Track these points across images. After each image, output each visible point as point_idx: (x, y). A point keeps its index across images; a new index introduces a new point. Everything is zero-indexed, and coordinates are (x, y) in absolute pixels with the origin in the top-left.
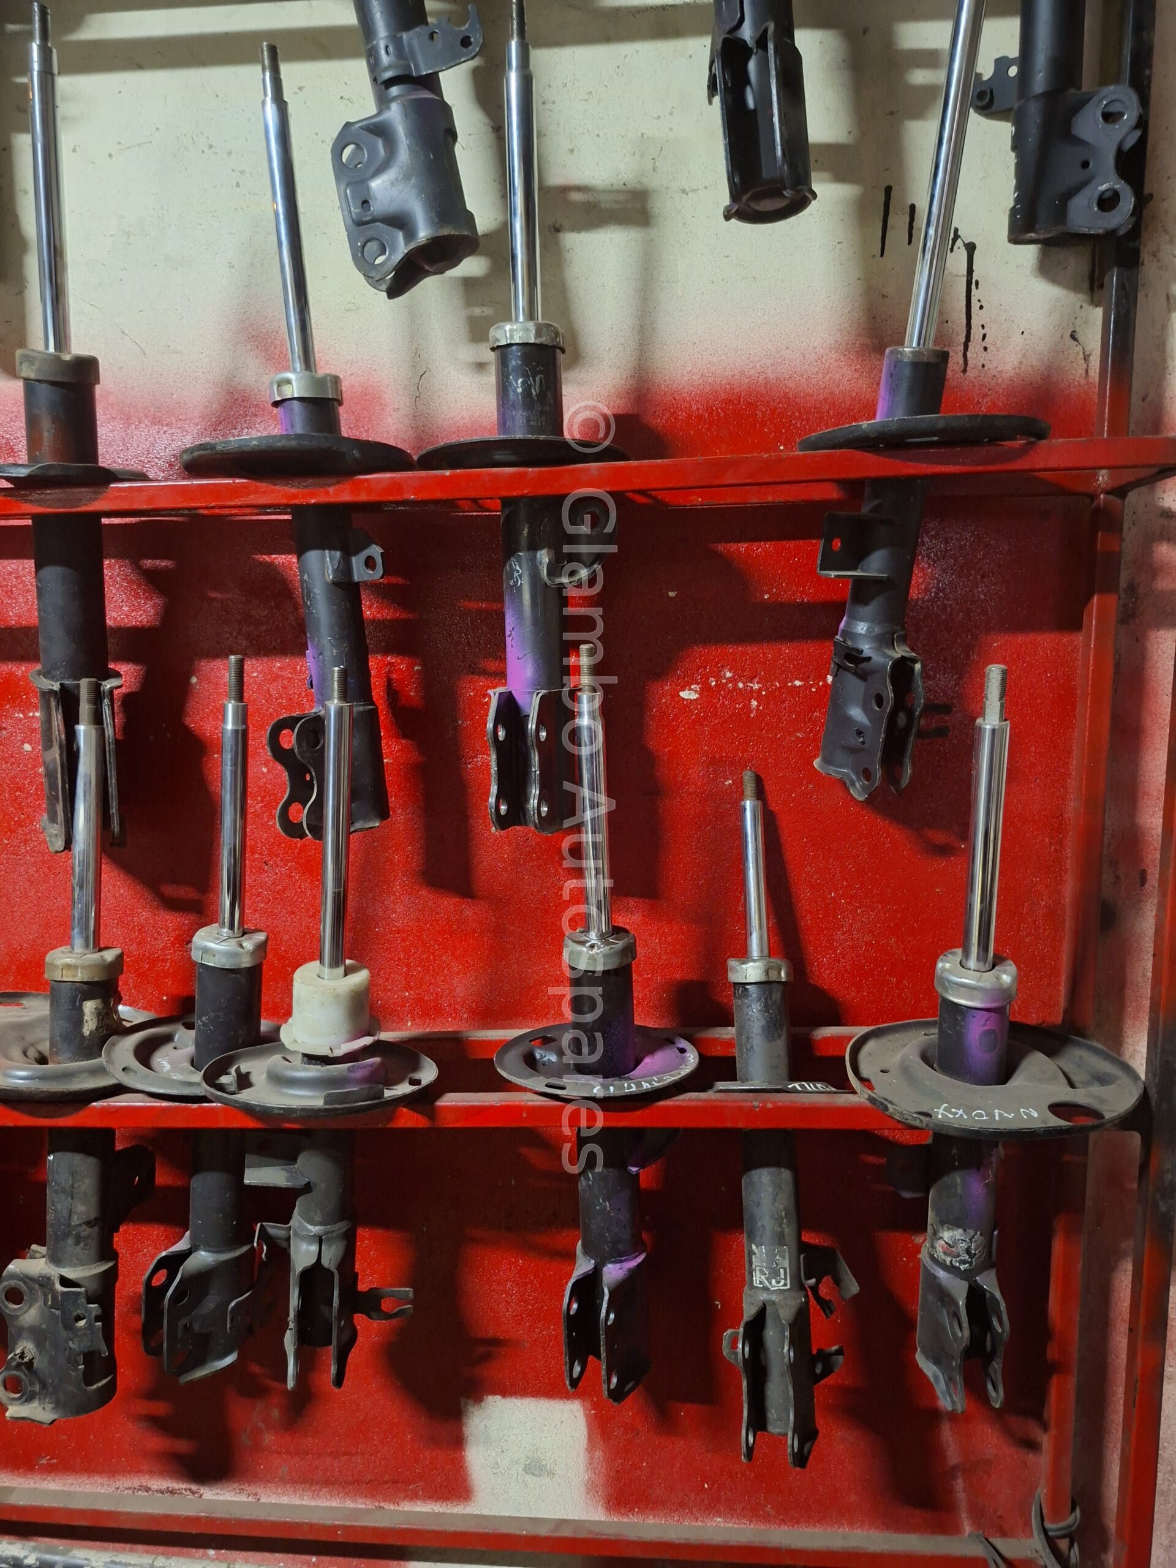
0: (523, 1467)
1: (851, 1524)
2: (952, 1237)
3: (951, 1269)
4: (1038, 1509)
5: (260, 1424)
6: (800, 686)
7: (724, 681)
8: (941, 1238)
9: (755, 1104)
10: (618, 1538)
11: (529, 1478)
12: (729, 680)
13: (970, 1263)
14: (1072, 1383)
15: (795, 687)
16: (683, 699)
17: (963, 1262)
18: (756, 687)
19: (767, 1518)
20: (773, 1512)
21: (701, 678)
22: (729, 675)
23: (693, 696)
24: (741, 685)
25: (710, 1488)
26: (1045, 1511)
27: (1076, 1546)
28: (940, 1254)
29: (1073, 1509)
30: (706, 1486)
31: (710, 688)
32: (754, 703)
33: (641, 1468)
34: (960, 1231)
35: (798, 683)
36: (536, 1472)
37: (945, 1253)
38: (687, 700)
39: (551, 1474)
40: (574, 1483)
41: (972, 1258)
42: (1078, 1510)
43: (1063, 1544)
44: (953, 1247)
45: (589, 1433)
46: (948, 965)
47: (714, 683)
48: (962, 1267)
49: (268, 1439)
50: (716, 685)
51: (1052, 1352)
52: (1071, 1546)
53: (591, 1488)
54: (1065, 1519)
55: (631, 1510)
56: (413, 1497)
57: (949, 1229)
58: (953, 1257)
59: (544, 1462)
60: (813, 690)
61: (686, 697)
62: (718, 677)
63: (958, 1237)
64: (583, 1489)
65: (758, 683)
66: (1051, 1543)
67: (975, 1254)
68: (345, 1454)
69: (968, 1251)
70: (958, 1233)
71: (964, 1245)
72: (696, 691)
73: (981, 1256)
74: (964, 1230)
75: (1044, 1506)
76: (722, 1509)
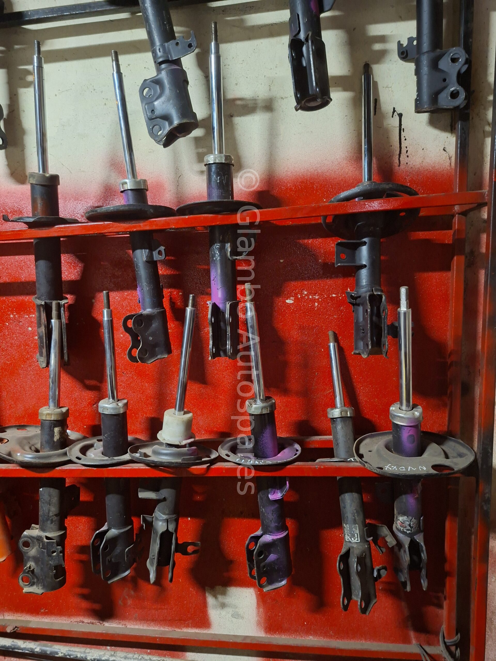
0: (231, 615)
1: (366, 639)
2: (403, 519)
3: (403, 533)
4: (442, 634)
5: (126, 597)
6: (335, 297)
7: (304, 295)
8: (399, 520)
9: (317, 466)
10: (269, 643)
11: (234, 620)
12: (306, 295)
13: (411, 530)
14: (455, 581)
15: (332, 297)
16: (288, 303)
17: (408, 530)
18: (317, 297)
19: (331, 637)
20: (333, 634)
21: (294, 295)
22: (306, 293)
23: (291, 302)
24: (311, 297)
25: (307, 624)
26: (445, 635)
27: (459, 649)
28: (399, 526)
29: (457, 634)
30: (305, 623)
31: (298, 299)
32: (316, 304)
33: (279, 616)
34: (406, 517)
35: (334, 295)
36: (236, 617)
37: (401, 526)
38: (289, 303)
39: (242, 618)
40: (252, 622)
41: (412, 528)
42: (459, 635)
43: (453, 649)
44: (403, 523)
45: (257, 602)
46: (394, 408)
47: (300, 296)
48: (408, 532)
49: (129, 602)
50: (301, 297)
51: (447, 567)
52: (456, 649)
53: (259, 623)
54: (453, 638)
55: (275, 633)
56: (187, 626)
57: (401, 516)
58: (404, 527)
59: (239, 613)
60: (340, 298)
61: (288, 302)
62: (301, 294)
63: (405, 520)
64: (255, 624)
65: (318, 296)
66: (448, 648)
67: (413, 527)
68: (159, 609)
69: (410, 525)
70: (405, 518)
71: (408, 523)
72: (292, 300)
73: (415, 527)
74: (408, 517)
75: (445, 632)
76: (312, 633)
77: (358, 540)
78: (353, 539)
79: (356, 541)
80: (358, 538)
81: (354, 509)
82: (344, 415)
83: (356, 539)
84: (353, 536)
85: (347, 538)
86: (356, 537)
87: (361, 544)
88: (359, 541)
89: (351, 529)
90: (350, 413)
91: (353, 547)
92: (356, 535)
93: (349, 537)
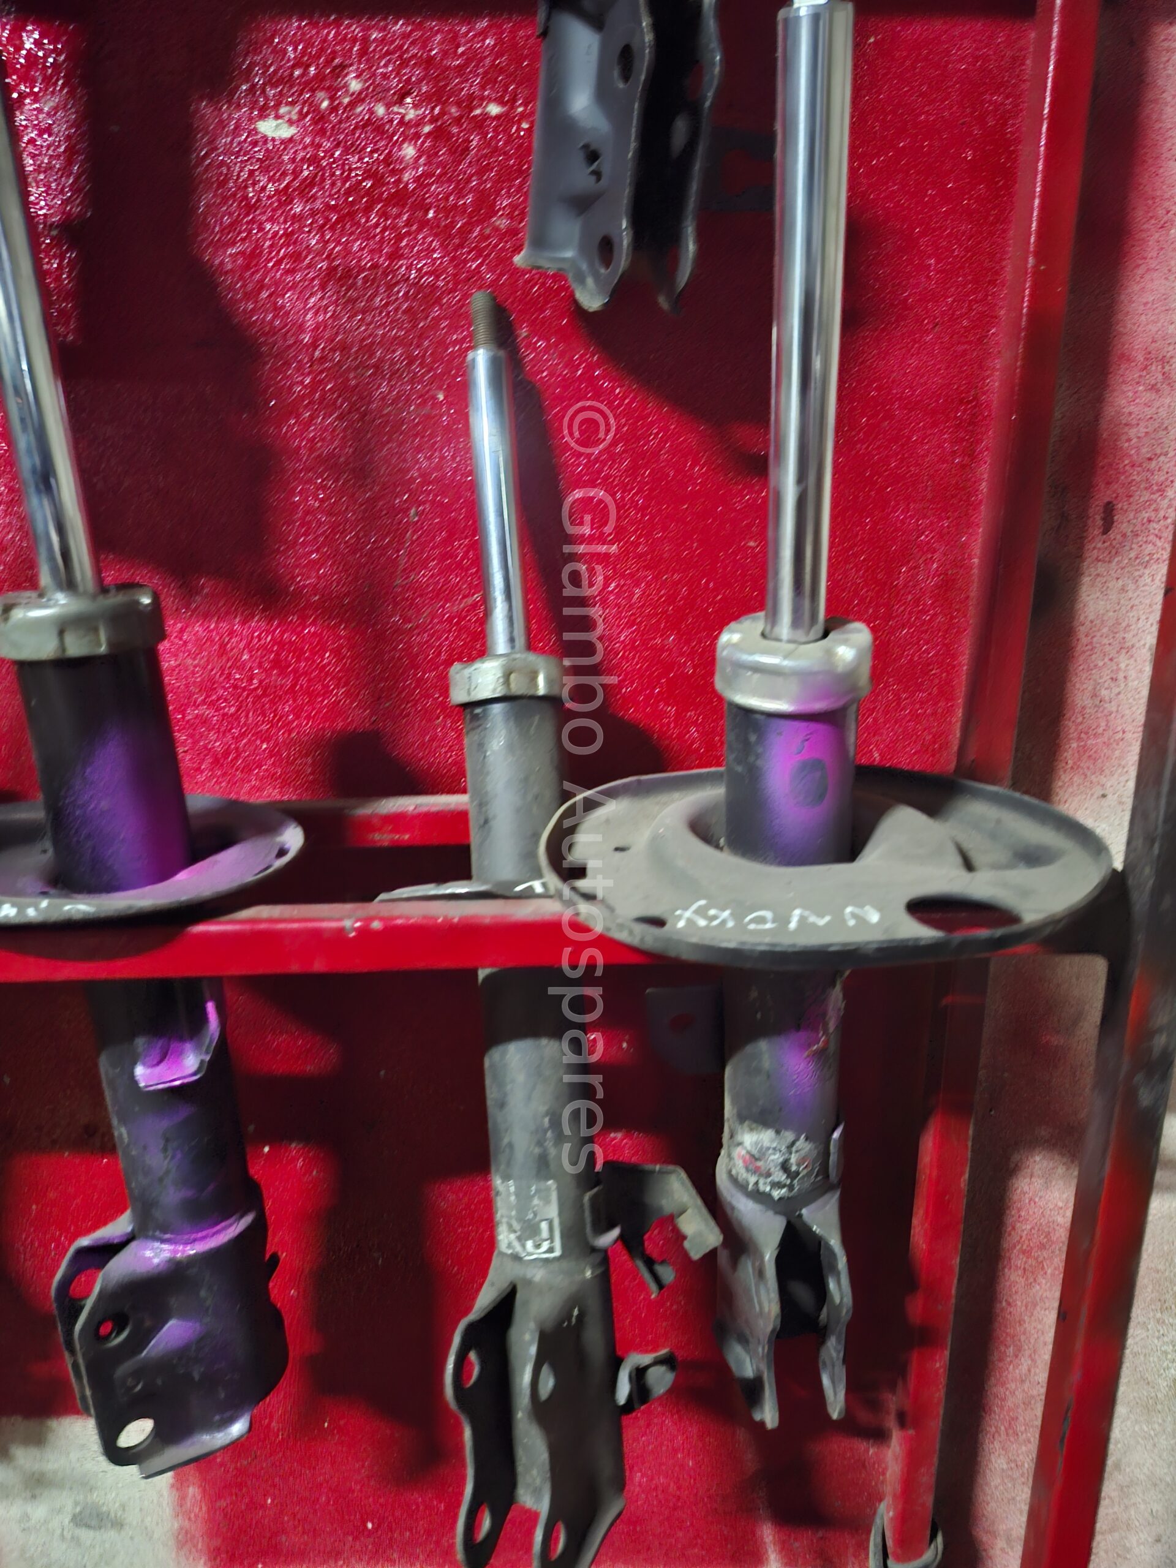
0: (69, 1517)
2: (756, 1143)
3: (758, 1196)
4: (879, 1540)
6: (499, 117)
7: (346, 100)
8: (740, 1144)
9: (347, 924)
11: (82, 1532)
12: (357, 98)
13: (790, 1187)
14: (941, 1362)
15: (486, 116)
16: (265, 140)
17: (776, 1185)
18: (411, 114)
21: (299, 92)
22: (355, 86)
23: (285, 132)
24: (380, 110)
25: (376, 1529)
26: (890, 1543)
28: (739, 1169)
29: (933, 1537)
30: (370, 1526)
31: (319, 115)
32: (410, 152)
33: (263, 1506)
34: (771, 1134)
36: (94, 1523)
37: (747, 1170)
38: (273, 140)
39: (118, 1524)
40: (156, 1536)
41: (793, 1179)
42: (940, 1539)
44: (758, 1159)
46: (737, 638)
47: (325, 104)
48: (776, 1194)
50: (331, 107)
51: (915, 1308)
53: (184, 1540)
54: (920, 1555)
57: (751, 1130)
58: (761, 1175)
59: (105, 1507)
60: (527, 126)
61: (270, 134)
62: (334, 91)
63: (766, 1144)
64: (172, 1543)
65: (416, 106)
67: (797, 1173)
69: (785, 1166)
70: (766, 1137)
71: (777, 1158)
72: (291, 122)
73: (808, 1175)
74: (778, 1132)
75: (888, 1534)
76: (395, 1555)
77: (551, 1250)
78: (529, 1244)
79: (541, 1253)
80: (551, 1238)
81: (543, 1109)
82: (518, 686)
83: (545, 1246)
84: (530, 1230)
85: (505, 1238)
86: (545, 1233)
87: (565, 1264)
88: (557, 1253)
89: (523, 1198)
90: (549, 681)
91: (529, 1282)
92: (544, 1226)
93: (512, 1236)
